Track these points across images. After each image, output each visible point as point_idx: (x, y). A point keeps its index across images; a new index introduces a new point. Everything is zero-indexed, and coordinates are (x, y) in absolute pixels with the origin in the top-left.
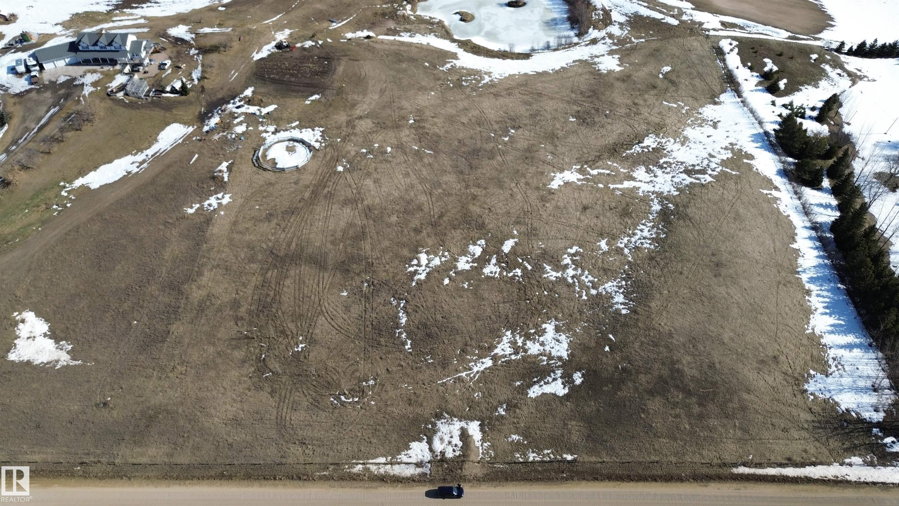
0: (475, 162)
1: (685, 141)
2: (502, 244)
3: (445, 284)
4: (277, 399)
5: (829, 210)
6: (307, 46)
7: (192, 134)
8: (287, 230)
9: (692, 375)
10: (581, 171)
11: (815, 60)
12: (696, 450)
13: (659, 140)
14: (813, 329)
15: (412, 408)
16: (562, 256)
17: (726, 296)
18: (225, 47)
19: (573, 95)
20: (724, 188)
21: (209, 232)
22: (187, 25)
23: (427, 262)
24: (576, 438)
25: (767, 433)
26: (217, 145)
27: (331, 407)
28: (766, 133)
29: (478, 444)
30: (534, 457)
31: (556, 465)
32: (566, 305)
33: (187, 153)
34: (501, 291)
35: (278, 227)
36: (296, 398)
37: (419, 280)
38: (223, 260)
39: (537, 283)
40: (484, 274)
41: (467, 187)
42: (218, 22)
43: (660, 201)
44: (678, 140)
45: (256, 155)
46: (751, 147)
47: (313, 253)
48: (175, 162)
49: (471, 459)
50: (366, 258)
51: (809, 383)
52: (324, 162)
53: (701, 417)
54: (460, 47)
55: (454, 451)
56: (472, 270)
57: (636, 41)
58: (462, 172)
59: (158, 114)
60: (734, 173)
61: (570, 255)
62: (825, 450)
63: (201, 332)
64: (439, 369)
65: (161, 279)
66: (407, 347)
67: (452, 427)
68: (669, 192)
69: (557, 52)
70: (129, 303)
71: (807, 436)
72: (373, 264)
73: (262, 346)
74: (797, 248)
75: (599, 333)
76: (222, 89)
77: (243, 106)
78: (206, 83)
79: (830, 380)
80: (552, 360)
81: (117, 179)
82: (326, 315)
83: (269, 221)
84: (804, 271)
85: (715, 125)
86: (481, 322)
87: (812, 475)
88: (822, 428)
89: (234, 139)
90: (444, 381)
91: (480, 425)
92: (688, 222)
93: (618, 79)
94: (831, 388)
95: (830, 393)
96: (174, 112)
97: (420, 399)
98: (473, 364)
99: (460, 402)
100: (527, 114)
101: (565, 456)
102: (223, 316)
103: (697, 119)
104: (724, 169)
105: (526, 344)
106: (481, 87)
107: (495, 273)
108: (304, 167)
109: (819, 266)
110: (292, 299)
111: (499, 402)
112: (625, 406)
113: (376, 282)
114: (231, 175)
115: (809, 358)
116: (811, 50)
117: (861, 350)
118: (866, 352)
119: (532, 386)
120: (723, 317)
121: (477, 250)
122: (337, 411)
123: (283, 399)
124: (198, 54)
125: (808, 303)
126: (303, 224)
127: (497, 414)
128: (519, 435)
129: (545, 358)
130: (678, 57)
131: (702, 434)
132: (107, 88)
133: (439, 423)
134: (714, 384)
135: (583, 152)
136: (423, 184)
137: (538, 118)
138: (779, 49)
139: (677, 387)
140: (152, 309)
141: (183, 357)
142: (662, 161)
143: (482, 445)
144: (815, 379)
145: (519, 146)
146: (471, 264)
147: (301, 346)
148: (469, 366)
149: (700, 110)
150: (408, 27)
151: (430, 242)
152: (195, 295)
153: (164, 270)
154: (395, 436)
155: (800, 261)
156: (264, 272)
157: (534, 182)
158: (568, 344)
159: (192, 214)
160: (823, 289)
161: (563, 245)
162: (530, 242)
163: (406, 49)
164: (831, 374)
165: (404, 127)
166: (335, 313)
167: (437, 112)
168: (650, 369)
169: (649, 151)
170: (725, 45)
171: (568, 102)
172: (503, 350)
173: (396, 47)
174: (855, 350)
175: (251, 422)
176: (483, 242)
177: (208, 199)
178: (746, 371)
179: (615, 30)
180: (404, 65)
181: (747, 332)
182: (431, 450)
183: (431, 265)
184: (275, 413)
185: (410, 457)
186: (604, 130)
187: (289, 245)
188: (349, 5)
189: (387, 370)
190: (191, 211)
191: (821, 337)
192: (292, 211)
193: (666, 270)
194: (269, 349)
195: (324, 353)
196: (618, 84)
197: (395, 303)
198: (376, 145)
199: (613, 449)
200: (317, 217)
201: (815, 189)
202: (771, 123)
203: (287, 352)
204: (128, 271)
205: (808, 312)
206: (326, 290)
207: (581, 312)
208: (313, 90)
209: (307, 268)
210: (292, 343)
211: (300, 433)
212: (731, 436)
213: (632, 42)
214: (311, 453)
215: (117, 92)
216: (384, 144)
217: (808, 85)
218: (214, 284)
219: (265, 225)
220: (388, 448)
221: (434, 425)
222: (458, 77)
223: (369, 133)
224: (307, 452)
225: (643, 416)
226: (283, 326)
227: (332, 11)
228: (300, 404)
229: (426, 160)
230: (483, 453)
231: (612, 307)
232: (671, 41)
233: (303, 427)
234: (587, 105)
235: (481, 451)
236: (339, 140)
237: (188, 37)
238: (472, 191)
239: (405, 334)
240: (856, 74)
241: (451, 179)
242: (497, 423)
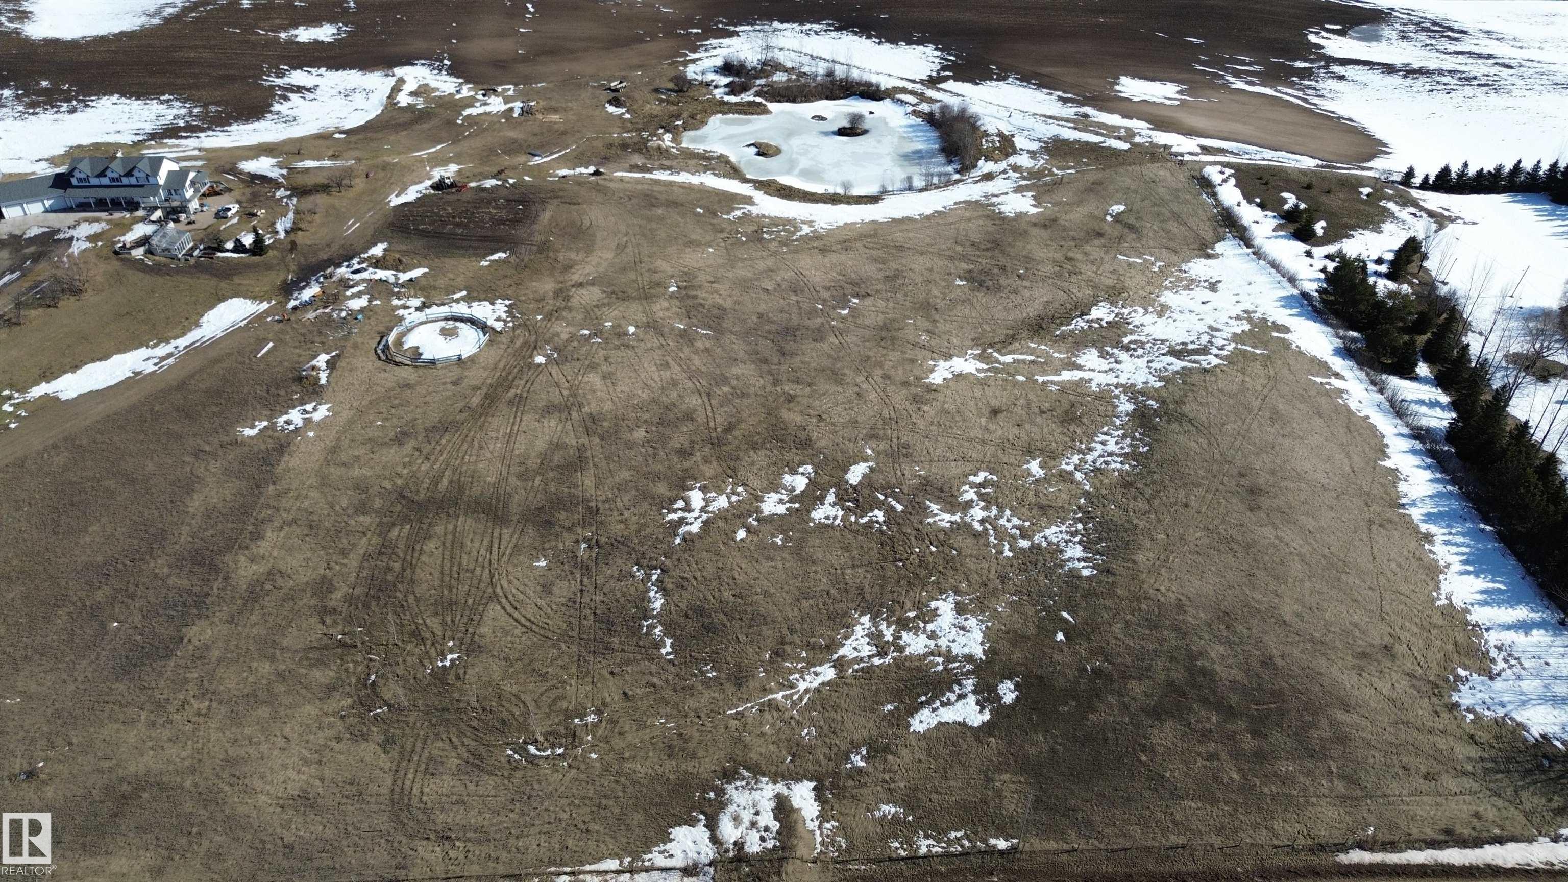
0: (789, 346)
1: (1163, 311)
2: (846, 471)
3: (738, 538)
4: (396, 756)
5: (1438, 409)
6: (488, 186)
7: (267, 312)
8: (433, 458)
9: (1231, 678)
10: (981, 358)
11: (1368, 195)
12: (1259, 820)
13: (1116, 311)
14: (1449, 598)
15: (674, 763)
16: (958, 487)
17: (1277, 542)
18: (339, 185)
19: (959, 248)
20: (1244, 374)
21: (282, 465)
22: (274, 157)
23: (703, 504)
24: (1013, 806)
25: (1395, 784)
26: (311, 328)
27: (507, 766)
28: (1305, 295)
29: (812, 825)
30: (928, 846)
31: (975, 860)
32: (973, 567)
33: (252, 341)
34: (847, 548)
35: (417, 453)
36: (436, 752)
37: (689, 533)
38: (306, 510)
39: (914, 532)
40: (813, 520)
41: (776, 382)
42: (330, 153)
43: (1130, 398)
44: (1151, 309)
45: (383, 343)
46: (1282, 316)
47: (482, 494)
48: (230, 354)
49: (799, 854)
50: (585, 501)
51: (1460, 691)
52: (510, 350)
53: (1259, 756)
54: (756, 188)
55: (763, 839)
56: (790, 515)
57: (1060, 173)
58: (765, 361)
59: (206, 283)
60: (1258, 352)
61: (972, 485)
62: (1516, 813)
63: (248, 637)
64: (730, 689)
65: (177, 547)
66: (663, 651)
67: (756, 795)
68: (1147, 383)
69: (925, 194)
70: (107, 590)
71: (1476, 786)
72: (598, 510)
73: (371, 660)
74: (1393, 467)
75: (1042, 611)
76: (328, 246)
77: (365, 270)
78: (300, 237)
79: (1498, 684)
80: (954, 662)
81: (112, 383)
82: (504, 601)
83: (401, 444)
84: (1413, 504)
85: (1213, 287)
86: (811, 602)
87: (1500, 862)
88: (1502, 773)
89: (344, 318)
90: (740, 709)
91: (814, 789)
92: (1187, 426)
93: (1035, 225)
94: (1505, 699)
95: (1504, 707)
96: (236, 280)
97: (691, 745)
98: (797, 676)
99: (772, 748)
100: (880, 276)
101: (993, 841)
102: (296, 608)
103: (1180, 280)
104: (1239, 346)
105: (900, 638)
106: (797, 240)
107: (835, 518)
108: (472, 359)
109: (1438, 495)
110: (437, 574)
111: (852, 742)
112: (1105, 740)
113: (603, 540)
114: (334, 374)
115: (1450, 647)
116: (1361, 182)
117: (1547, 631)
118: (1555, 635)
119: (917, 711)
120: (1277, 578)
121: (800, 483)
122: (519, 774)
123: (406, 756)
124: (289, 197)
125: (1432, 556)
126: (465, 446)
127: (849, 766)
128: (895, 804)
129: (940, 660)
130: (1136, 192)
131: (1266, 790)
132: (115, 243)
133: (730, 789)
134: (1278, 695)
135: (984, 330)
136: (694, 380)
137: (901, 281)
138: (1306, 180)
139: (1205, 701)
140: (153, 600)
141: (206, 683)
142: (1126, 340)
143: (820, 827)
144: (1470, 684)
145: (868, 322)
146: (788, 505)
147: (449, 657)
148: (788, 681)
149: (1184, 267)
150: (667, 163)
151: (709, 471)
152: (243, 573)
153: (185, 529)
154: (639, 817)
155: (1402, 487)
156: (383, 529)
157: (899, 374)
158: (984, 633)
159: (251, 438)
160: (1454, 531)
161: (959, 471)
162: (897, 466)
163: (663, 189)
164: (1499, 675)
165: (659, 297)
166: (521, 597)
167: (719, 275)
168: (1148, 669)
169: (1101, 326)
170: (1213, 174)
171: (951, 258)
172: (855, 649)
173: (646, 187)
174: (1535, 632)
175: (337, 800)
176: (809, 468)
177: (286, 413)
178: (1335, 671)
179: (1024, 161)
180: (660, 211)
181: (1325, 604)
182: (715, 840)
183: (710, 509)
184: (389, 782)
185: (671, 856)
186: (1019, 298)
187: (436, 482)
188: (564, 133)
189: (625, 694)
190: (249, 432)
191: (1467, 611)
192: (444, 427)
193: (1156, 502)
194: (385, 663)
195: (496, 669)
196: (1035, 231)
197: (640, 574)
198: (608, 324)
199: (1089, 824)
200: (494, 435)
201: (1406, 379)
202: (1310, 280)
203: (421, 669)
204: (113, 535)
205: (1434, 571)
206: (505, 559)
207: (1003, 578)
208: (494, 245)
209: (469, 521)
210: (433, 653)
211: (440, 818)
212: (1326, 792)
213: (1053, 174)
214: (461, 857)
215: (132, 247)
216: (623, 322)
217: (1364, 229)
218: (283, 552)
219: (392, 451)
220: (624, 840)
221: (720, 792)
222: (755, 228)
223: (597, 306)
224: (452, 854)
225: (1144, 758)
226: (416, 624)
227: (535, 140)
228: (442, 763)
229: (699, 345)
230: (823, 843)
231: (1062, 567)
232: (1121, 170)
233: (447, 806)
234: (984, 262)
235: (819, 839)
236: (539, 317)
237: (274, 173)
238: (786, 388)
239: (660, 628)
240: (1442, 215)
241: (746, 372)
242: (850, 783)
